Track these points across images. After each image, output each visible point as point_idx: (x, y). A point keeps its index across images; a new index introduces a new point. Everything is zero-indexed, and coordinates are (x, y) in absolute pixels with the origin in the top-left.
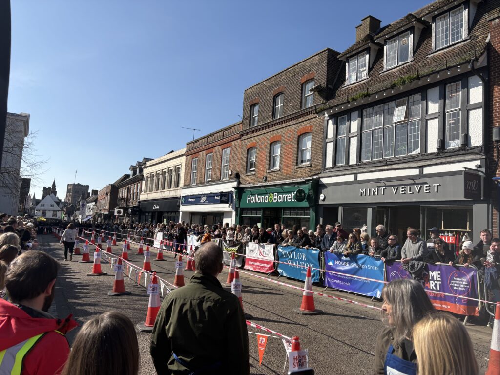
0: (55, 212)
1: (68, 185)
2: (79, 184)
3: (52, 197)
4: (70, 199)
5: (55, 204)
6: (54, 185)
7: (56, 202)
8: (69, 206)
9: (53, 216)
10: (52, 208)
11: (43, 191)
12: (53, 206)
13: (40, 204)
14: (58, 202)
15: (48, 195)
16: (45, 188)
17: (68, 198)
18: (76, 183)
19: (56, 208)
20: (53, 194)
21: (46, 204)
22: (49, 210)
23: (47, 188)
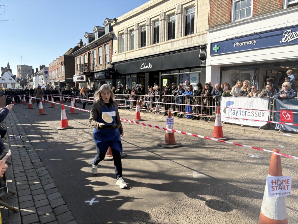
0: (13, 84)
1: (18, 66)
2: (25, 66)
3: (9, 73)
4: (21, 75)
5: (12, 79)
6: (8, 65)
7: (12, 77)
8: (21, 80)
9: (12, 87)
10: (10, 81)
11: (2, 70)
12: (11, 80)
13: (1, 78)
14: (14, 77)
15: (6, 72)
16: (2, 68)
17: (19, 75)
18: (23, 65)
19: (13, 81)
20: (9, 72)
21: (5, 78)
22: (9, 83)
23: (4, 67)
